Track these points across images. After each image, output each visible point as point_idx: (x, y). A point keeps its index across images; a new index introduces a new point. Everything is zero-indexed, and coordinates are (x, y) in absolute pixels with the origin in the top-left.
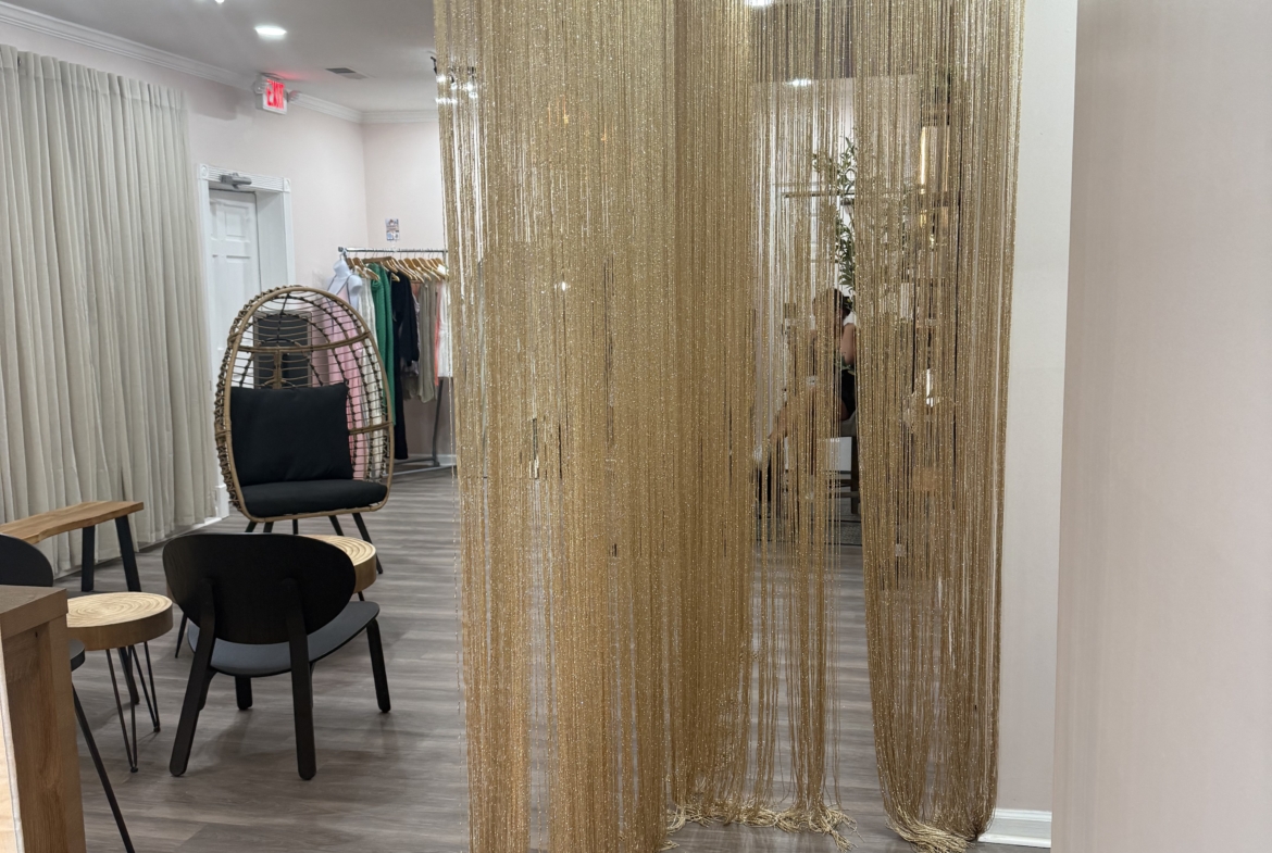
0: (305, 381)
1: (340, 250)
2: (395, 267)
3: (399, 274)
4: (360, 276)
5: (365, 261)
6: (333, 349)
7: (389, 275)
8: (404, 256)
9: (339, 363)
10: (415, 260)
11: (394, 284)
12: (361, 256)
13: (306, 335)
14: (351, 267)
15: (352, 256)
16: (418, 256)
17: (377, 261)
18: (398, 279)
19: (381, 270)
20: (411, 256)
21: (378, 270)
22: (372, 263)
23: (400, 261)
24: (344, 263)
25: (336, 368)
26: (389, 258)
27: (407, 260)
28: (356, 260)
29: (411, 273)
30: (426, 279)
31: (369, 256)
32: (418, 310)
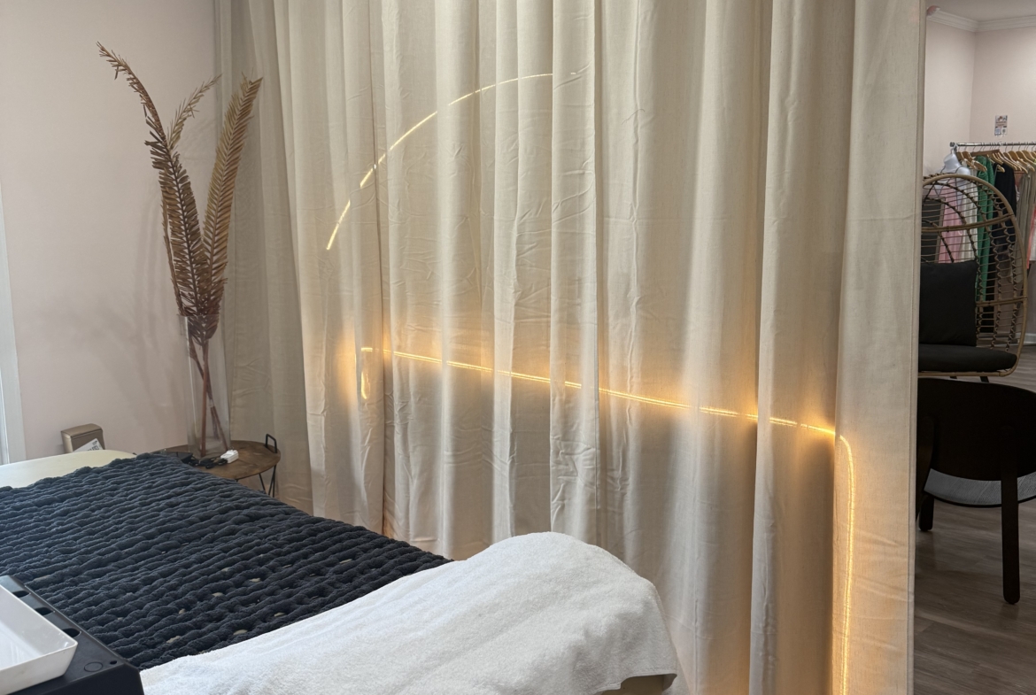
0: (933, 258)
1: (952, 145)
2: (1000, 159)
3: (1004, 165)
4: (968, 166)
5: (973, 154)
6: (968, 230)
7: (995, 166)
8: (1009, 149)
9: (946, 246)
10: (1018, 153)
11: (999, 175)
12: (969, 150)
13: (938, 218)
14: (960, 160)
15: (961, 150)
16: (1022, 149)
17: (984, 154)
18: (1003, 170)
19: (988, 162)
20: (1015, 149)
21: (985, 162)
22: (978, 156)
23: (1006, 154)
24: (954, 156)
25: (943, 249)
26: (998, 151)
27: (1011, 153)
28: (965, 154)
29: (1017, 164)
30: (1030, 170)
31: (977, 149)
32: (1018, 199)
